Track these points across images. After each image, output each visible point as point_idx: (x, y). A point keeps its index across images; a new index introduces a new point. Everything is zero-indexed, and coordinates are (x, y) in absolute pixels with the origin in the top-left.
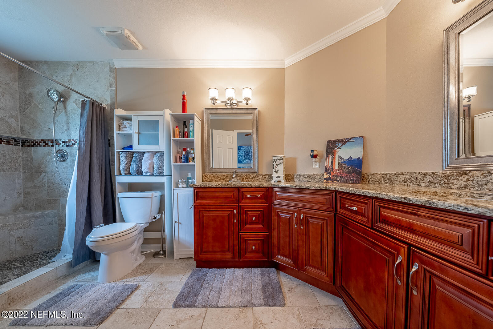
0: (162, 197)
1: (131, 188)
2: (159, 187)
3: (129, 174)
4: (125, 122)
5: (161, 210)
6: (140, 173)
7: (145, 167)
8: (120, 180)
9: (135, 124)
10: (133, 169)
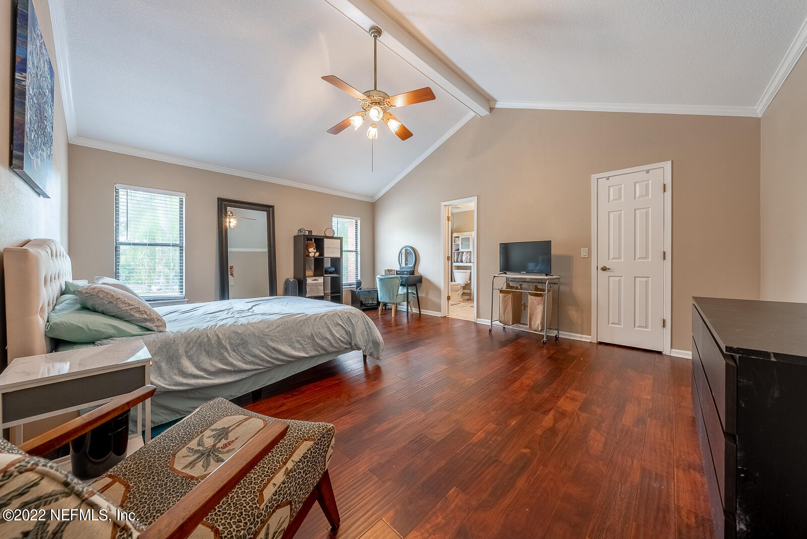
0: (471, 272)
1: (458, 268)
2: (469, 268)
3: (457, 262)
4: (457, 239)
5: (470, 279)
6: (462, 261)
7: (464, 259)
8: (454, 264)
9: (460, 239)
10: (459, 260)
